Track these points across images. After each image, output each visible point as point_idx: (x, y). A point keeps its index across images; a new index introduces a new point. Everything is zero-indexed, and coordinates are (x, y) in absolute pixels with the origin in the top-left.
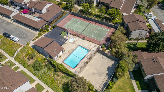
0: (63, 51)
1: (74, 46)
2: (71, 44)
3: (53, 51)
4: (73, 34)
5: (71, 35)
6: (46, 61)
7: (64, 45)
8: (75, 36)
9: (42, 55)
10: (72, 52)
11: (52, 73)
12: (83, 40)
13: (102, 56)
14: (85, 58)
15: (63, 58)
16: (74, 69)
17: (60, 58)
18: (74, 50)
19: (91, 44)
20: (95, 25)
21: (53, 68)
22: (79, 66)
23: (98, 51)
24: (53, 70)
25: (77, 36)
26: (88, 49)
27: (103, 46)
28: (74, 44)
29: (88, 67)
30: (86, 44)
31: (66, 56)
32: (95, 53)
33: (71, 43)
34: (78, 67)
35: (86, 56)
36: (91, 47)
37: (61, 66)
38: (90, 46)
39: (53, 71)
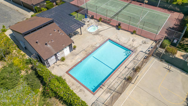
0: (72, 48)
1: (98, 40)
2: (91, 36)
3: (46, 44)
4: (96, 19)
5: (92, 21)
6: (30, 66)
7: (76, 36)
8: (101, 23)
9: (23, 53)
10: (92, 52)
11: (38, 99)
12: (118, 30)
13: (166, 65)
14: (124, 66)
15: (70, 63)
16: (94, 94)
17: (63, 63)
18: (97, 48)
19: (135, 38)
20: (140, 6)
21: (41, 86)
22: (106, 86)
23: (154, 53)
24: (41, 89)
25: (104, 21)
26: (129, 47)
27: (167, 42)
28: (97, 36)
29: (130, 91)
30: (124, 37)
31: (78, 58)
32: (146, 58)
33: (91, 33)
34: (105, 88)
35: (126, 64)
36: (135, 44)
37: (57, 83)
38: (133, 41)
39: (39, 94)
